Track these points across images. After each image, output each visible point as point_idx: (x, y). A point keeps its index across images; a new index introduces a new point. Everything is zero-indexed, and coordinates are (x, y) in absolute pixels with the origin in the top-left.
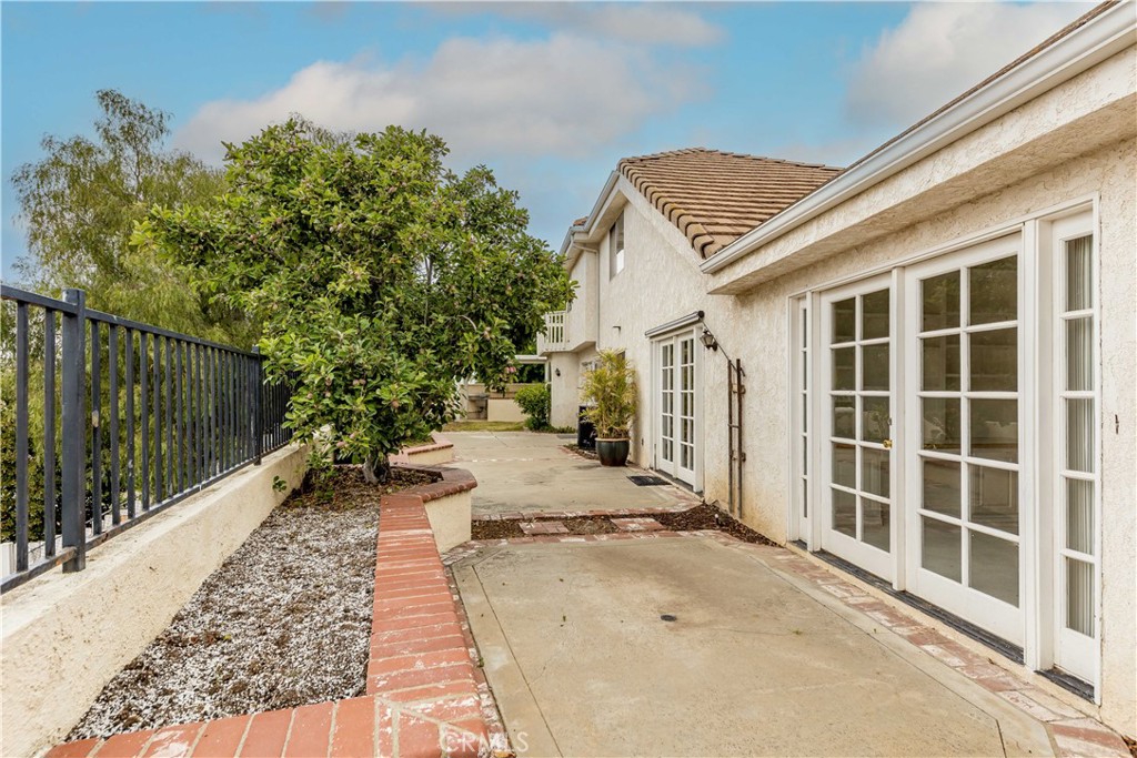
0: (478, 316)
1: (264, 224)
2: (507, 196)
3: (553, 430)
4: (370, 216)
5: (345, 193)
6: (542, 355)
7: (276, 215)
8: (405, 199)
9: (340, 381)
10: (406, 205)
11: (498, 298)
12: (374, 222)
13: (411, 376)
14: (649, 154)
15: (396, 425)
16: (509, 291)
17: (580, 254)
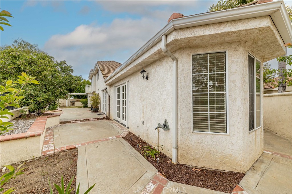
0: (60, 87)
1: (9, 67)
2: (69, 67)
3: (88, 107)
4: (35, 69)
5: (29, 64)
6: (86, 93)
7: (12, 66)
8: (43, 67)
9: (27, 97)
10: (44, 68)
11: (65, 84)
12: (36, 70)
13: (44, 96)
14: (103, 61)
15: (41, 105)
16: (67, 83)
17: (93, 75)
